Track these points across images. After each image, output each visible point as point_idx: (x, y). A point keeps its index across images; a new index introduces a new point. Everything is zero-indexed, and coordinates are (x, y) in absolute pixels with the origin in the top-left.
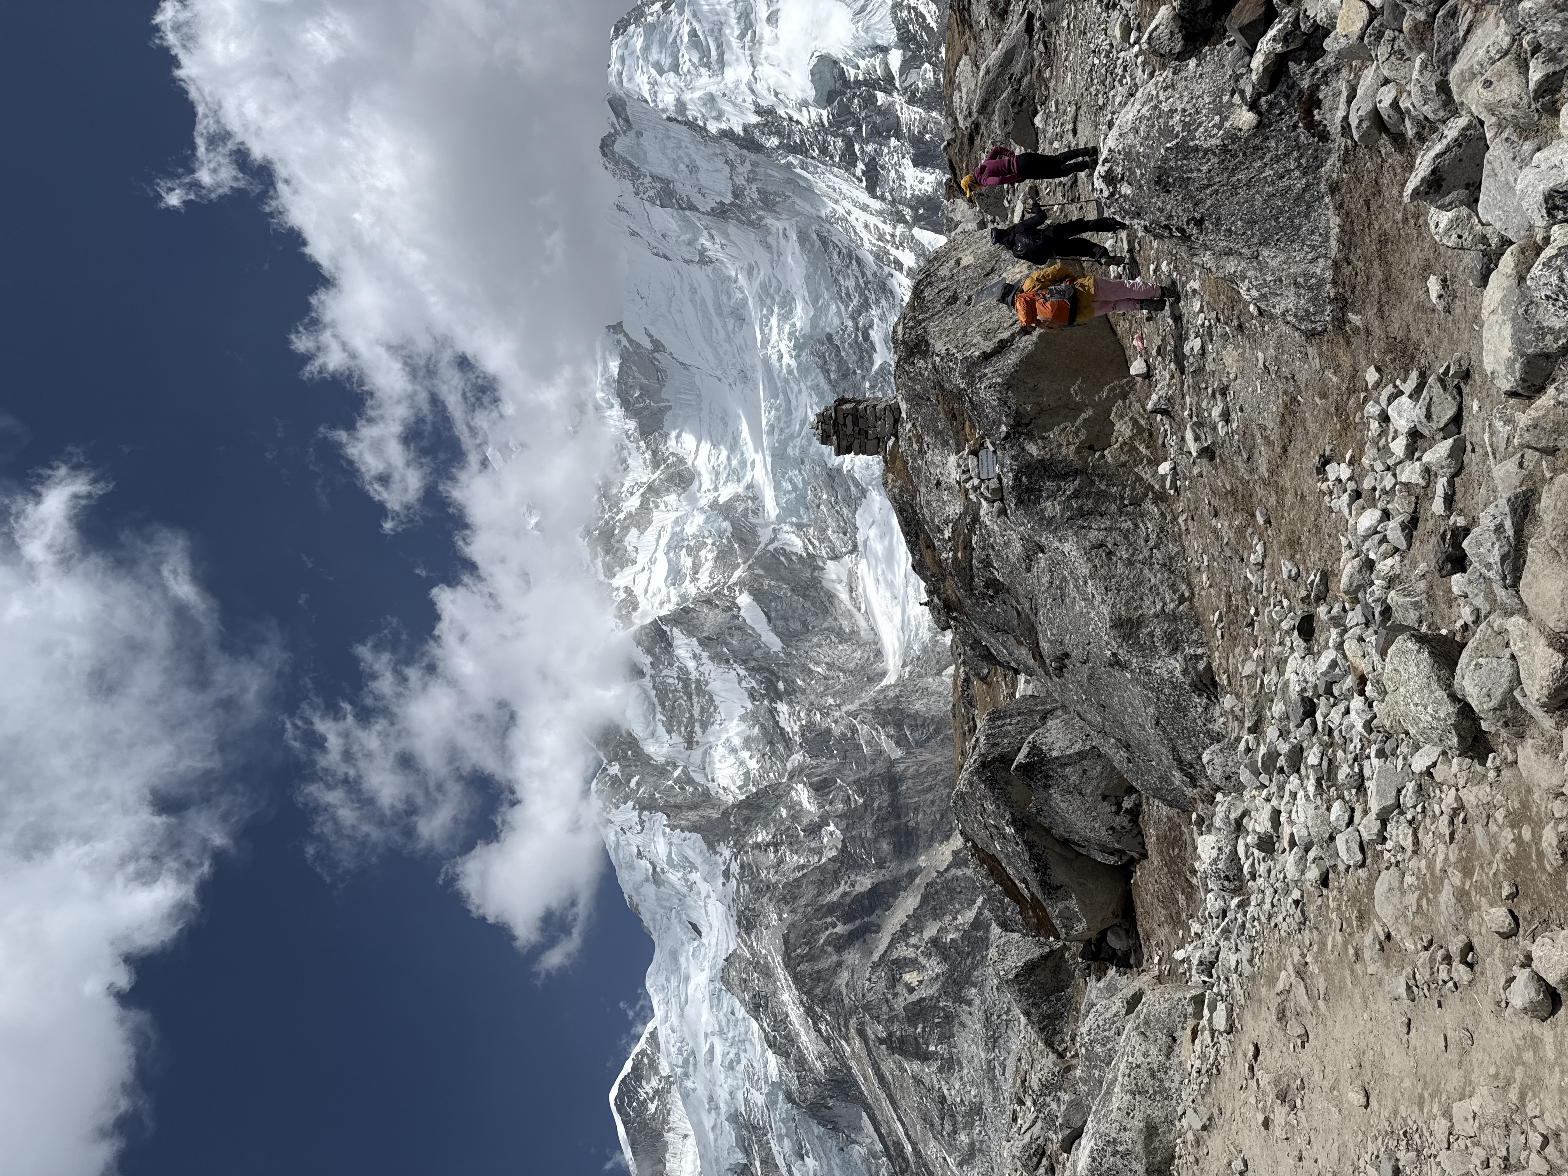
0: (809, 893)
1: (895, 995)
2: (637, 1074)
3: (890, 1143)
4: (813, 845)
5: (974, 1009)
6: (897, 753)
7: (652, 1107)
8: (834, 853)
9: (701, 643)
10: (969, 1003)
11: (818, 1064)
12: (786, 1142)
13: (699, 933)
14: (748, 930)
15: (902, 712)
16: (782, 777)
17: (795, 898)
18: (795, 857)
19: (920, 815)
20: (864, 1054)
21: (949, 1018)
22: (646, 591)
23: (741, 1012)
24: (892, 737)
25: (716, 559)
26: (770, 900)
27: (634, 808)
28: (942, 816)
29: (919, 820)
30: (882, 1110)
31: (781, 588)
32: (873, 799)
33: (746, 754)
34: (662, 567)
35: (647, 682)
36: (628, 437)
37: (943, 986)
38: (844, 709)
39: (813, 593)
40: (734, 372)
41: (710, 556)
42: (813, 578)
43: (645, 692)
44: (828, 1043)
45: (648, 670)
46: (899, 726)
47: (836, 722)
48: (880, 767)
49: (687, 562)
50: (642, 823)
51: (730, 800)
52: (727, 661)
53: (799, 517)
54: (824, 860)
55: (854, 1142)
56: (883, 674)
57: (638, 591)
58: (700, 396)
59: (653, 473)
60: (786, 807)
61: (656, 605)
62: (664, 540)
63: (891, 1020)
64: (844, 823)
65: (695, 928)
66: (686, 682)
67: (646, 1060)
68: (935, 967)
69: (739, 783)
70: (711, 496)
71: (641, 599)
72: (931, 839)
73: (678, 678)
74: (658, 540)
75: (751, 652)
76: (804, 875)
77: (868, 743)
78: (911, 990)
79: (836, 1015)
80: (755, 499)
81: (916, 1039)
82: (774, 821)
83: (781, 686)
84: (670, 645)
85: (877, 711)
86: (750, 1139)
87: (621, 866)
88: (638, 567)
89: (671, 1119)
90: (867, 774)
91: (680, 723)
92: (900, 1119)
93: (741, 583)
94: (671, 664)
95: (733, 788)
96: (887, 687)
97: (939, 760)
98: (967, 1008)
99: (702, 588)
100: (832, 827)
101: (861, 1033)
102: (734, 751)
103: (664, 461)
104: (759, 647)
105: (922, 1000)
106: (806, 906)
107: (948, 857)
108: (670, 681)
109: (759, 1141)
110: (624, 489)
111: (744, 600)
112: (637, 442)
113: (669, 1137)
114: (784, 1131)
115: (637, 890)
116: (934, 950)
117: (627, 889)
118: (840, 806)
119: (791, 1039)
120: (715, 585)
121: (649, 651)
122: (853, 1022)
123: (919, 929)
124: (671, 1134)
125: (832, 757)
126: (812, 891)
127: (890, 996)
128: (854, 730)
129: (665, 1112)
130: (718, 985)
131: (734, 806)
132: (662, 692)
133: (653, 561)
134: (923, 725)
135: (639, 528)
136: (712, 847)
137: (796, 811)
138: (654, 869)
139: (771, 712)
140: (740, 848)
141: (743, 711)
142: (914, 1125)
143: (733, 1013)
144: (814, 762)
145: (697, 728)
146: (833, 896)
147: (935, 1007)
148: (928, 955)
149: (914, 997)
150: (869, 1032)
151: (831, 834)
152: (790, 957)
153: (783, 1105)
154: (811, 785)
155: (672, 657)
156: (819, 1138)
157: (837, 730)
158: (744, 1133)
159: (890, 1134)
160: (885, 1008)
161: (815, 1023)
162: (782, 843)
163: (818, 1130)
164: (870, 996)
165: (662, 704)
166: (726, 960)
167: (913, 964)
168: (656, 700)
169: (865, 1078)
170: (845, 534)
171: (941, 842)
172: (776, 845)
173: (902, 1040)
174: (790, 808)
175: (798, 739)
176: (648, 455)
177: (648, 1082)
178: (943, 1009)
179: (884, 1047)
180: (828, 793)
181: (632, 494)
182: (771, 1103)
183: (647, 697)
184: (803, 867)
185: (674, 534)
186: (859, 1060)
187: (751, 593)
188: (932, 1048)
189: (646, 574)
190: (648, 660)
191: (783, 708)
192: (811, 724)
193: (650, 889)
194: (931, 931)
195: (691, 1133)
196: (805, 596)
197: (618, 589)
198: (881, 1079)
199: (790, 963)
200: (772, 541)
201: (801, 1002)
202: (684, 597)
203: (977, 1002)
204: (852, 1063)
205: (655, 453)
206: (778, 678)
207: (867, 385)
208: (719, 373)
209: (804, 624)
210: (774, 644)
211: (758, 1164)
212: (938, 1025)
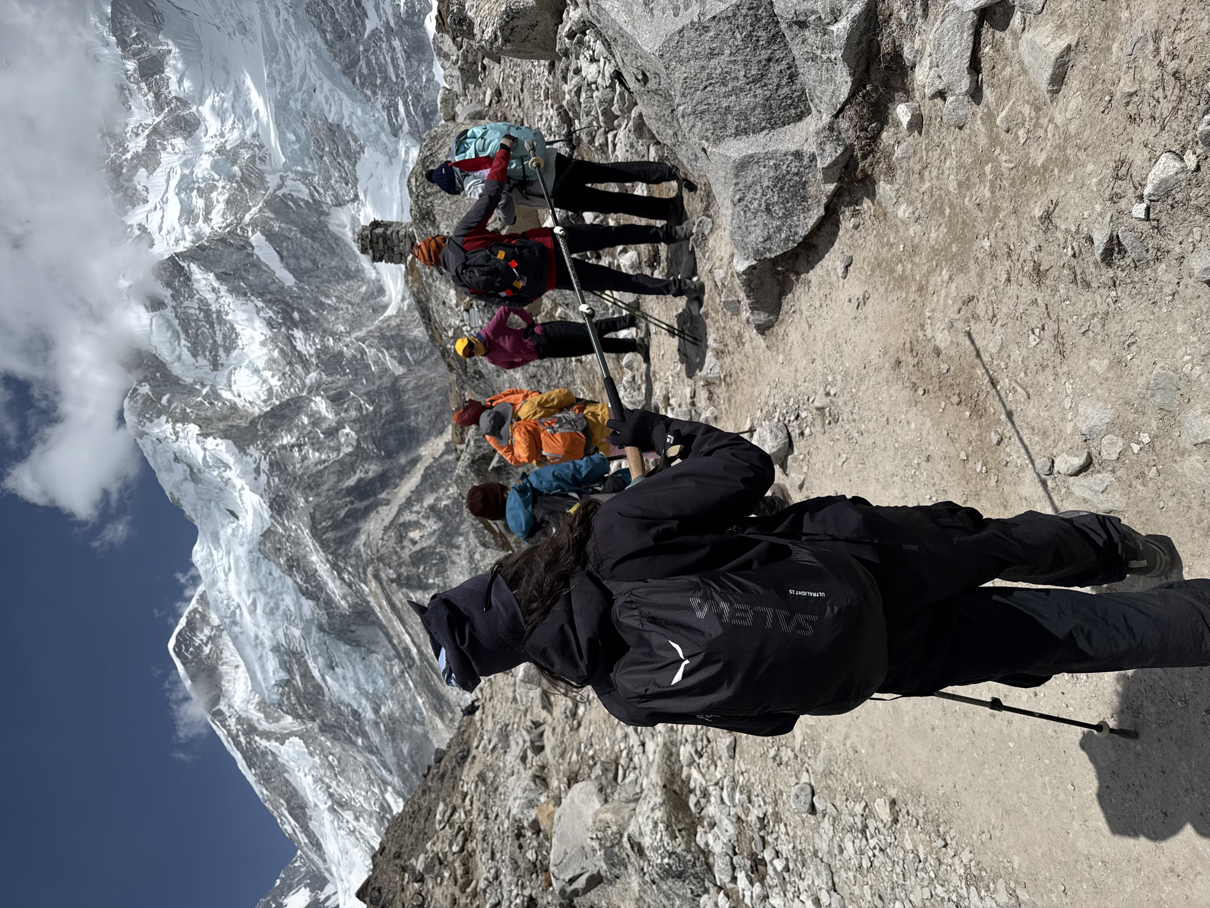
0: (330, 481)
1: (403, 548)
2: (191, 626)
3: (400, 649)
4: (332, 444)
5: (462, 551)
6: (400, 371)
7: (207, 650)
8: (350, 449)
9: (218, 277)
10: (458, 547)
11: (343, 602)
12: (320, 660)
13: (237, 517)
14: (280, 513)
15: (403, 337)
16: (303, 391)
17: (318, 485)
18: (317, 454)
19: (420, 418)
20: (379, 591)
21: (443, 559)
22: (160, 229)
23: (277, 573)
24: (395, 358)
25: (228, 202)
26: (297, 488)
27: (167, 421)
28: (437, 417)
29: (418, 421)
30: (394, 627)
31: (291, 230)
32: (381, 407)
33: (268, 374)
34: (174, 208)
35: (169, 312)
36: (128, 78)
37: (438, 538)
38: (354, 335)
39: (320, 235)
40: (233, 22)
41: (223, 198)
42: (320, 222)
43: (168, 321)
44: (350, 585)
45: (168, 301)
46: (401, 349)
47: (347, 346)
48: (386, 381)
49: (199, 203)
50: (176, 433)
51: (257, 411)
52: (245, 294)
53: (304, 166)
54: (341, 455)
55: (373, 652)
56: (385, 307)
57: (152, 227)
58: (199, 42)
59: (158, 115)
60: (307, 415)
61: (172, 242)
62: (174, 182)
63: (400, 565)
64: (358, 426)
65: (233, 514)
66: (208, 313)
67: (198, 616)
68: (432, 525)
69: (263, 397)
70: (218, 141)
71: (156, 236)
72: (429, 434)
73: (199, 308)
74: (168, 181)
75: (266, 286)
76: (326, 468)
77: (376, 363)
78: (414, 543)
79: (356, 567)
80: (261, 147)
81: (418, 576)
82: (297, 427)
83: (296, 315)
84: (189, 279)
85: (382, 337)
86: (290, 662)
87: (160, 470)
88: (149, 206)
89: (224, 656)
90: (375, 387)
91: (204, 348)
92: (407, 632)
93: (254, 223)
94: (191, 296)
95: (258, 402)
96: (390, 318)
97: (433, 375)
98: (456, 551)
99: (216, 227)
100: (347, 430)
101: (377, 577)
102: (256, 371)
103: (168, 104)
104: (274, 282)
105: (423, 549)
106: (328, 490)
107: (442, 447)
108: (192, 311)
109: (298, 662)
110: (129, 129)
111: (256, 238)
112: (138, 83)
113: (223, 669)
114: (317, 652)
115: (178, 489)
116: (431, 514)
117: (168, 488)
118: (353, 413)
119: (320, 587)
120: (228, 226)
121: (169, 284)
122: (370, 570)
123: (420, 500)
124: (225, 667)
125: (346, 374)
126: (333, 479)
127: (398, 549)
128: (363, 353)
129: (218, 652)
130: (257, 554)
131: (260, 416)
132: (185, 322)
133: (164, 201)
134: (420, 348)
135: (147, 168)
136: (242, 450)
137: (317, 420)
138: (191, 470)
139: (288, 338)
140: (267, 449)
141: (263, 338)
142: (418, 635)
143: (270, 574)
144: (330, 379)
145: (221, 352)
146: (352, 481)
147: (433, 553)
148: (427, 517)
149: (417, 547)
150: (383, 575)
151: (347, 435)
152: (316, 529)
153: (315, 635)
154: (328, 397)
155: (191, 289)
156: (346, 653)
157: (348, 352)
158: (286, 658)
159: (400, 643)
160: (395, 558)
161: (339, 574)
162: (305, 444)
163: (345, 648)
164: (383, 551)
165: (186, 332)
166: (263, 535)
167: (416, 525)
168: (179, 328)
169: (381, 607)
170: (347, 184)
171: (436, 437)
172: (300, 446)
173: (408, 578)
174: (310, 417)
175: (314, 360)
176: (150, 97)
177: (202, 631)
178: (439, 553)
179: (394, 585)
180: (343, 403)
181: (137, 135)
182: (306, 635)
183: (170, 326)
184: (324, 461)
185: (183, 177)
186: (375, 595)
187: (263, 233)
188: (431, 581)
189: (159, 213)
190: (169, 292)
191: (298, 334)
192: (325, 349)
193: (189, 487)
194: (429, 500)
195: (242, 663)
196: (313, 238)
197: (131, 226)
198: (393, 606)
199: (315, 533)
200: (280, 187)
201: (328, 560)
202: (198, 236)
203: (464, 546)
204: (371, 599)
205: (157, 96)
206: (293, 309)
207: (361, 48)
208: (217, 21)
209: (314, 262)
210: (288, 279)
211: (298, 678)
212: (435, 565)
